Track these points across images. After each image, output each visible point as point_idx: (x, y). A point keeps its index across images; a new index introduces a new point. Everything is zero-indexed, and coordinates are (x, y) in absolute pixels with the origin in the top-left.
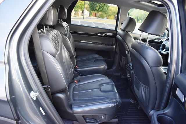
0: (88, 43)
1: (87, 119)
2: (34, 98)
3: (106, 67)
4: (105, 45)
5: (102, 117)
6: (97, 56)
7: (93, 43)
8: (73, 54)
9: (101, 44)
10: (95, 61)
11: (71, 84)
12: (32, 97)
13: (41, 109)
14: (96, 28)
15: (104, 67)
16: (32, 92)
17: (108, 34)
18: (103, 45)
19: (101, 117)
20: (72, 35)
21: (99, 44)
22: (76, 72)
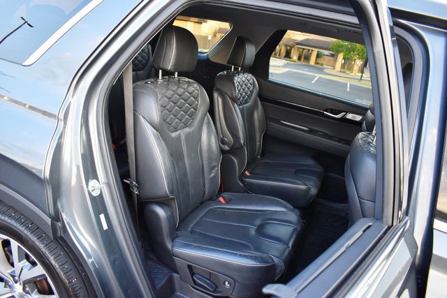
0: (297, 128)
1: (198, 276)
2: (93, 191)
3: (314, 191)
4: (339, 141)
5: (227, 283)
6: (310, 162)
7: (311, 131)
8: (242, 142)
9: (330, 137)
10: (297, 172)
11: (210, 202)
12: (91, 189)
13: (102, 217)
14: (322, 96)
15: (309, 190)
16: (95, 180)
17: (350, 116)
18: (334, 140)
19: (224, 283)
20: (262, 104)
21: (325, 136)
22: (241, 184)
